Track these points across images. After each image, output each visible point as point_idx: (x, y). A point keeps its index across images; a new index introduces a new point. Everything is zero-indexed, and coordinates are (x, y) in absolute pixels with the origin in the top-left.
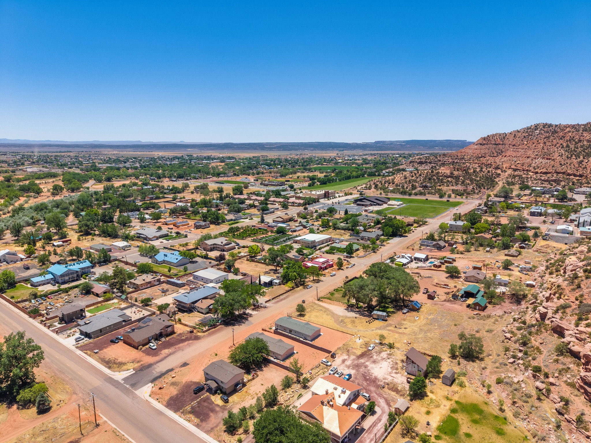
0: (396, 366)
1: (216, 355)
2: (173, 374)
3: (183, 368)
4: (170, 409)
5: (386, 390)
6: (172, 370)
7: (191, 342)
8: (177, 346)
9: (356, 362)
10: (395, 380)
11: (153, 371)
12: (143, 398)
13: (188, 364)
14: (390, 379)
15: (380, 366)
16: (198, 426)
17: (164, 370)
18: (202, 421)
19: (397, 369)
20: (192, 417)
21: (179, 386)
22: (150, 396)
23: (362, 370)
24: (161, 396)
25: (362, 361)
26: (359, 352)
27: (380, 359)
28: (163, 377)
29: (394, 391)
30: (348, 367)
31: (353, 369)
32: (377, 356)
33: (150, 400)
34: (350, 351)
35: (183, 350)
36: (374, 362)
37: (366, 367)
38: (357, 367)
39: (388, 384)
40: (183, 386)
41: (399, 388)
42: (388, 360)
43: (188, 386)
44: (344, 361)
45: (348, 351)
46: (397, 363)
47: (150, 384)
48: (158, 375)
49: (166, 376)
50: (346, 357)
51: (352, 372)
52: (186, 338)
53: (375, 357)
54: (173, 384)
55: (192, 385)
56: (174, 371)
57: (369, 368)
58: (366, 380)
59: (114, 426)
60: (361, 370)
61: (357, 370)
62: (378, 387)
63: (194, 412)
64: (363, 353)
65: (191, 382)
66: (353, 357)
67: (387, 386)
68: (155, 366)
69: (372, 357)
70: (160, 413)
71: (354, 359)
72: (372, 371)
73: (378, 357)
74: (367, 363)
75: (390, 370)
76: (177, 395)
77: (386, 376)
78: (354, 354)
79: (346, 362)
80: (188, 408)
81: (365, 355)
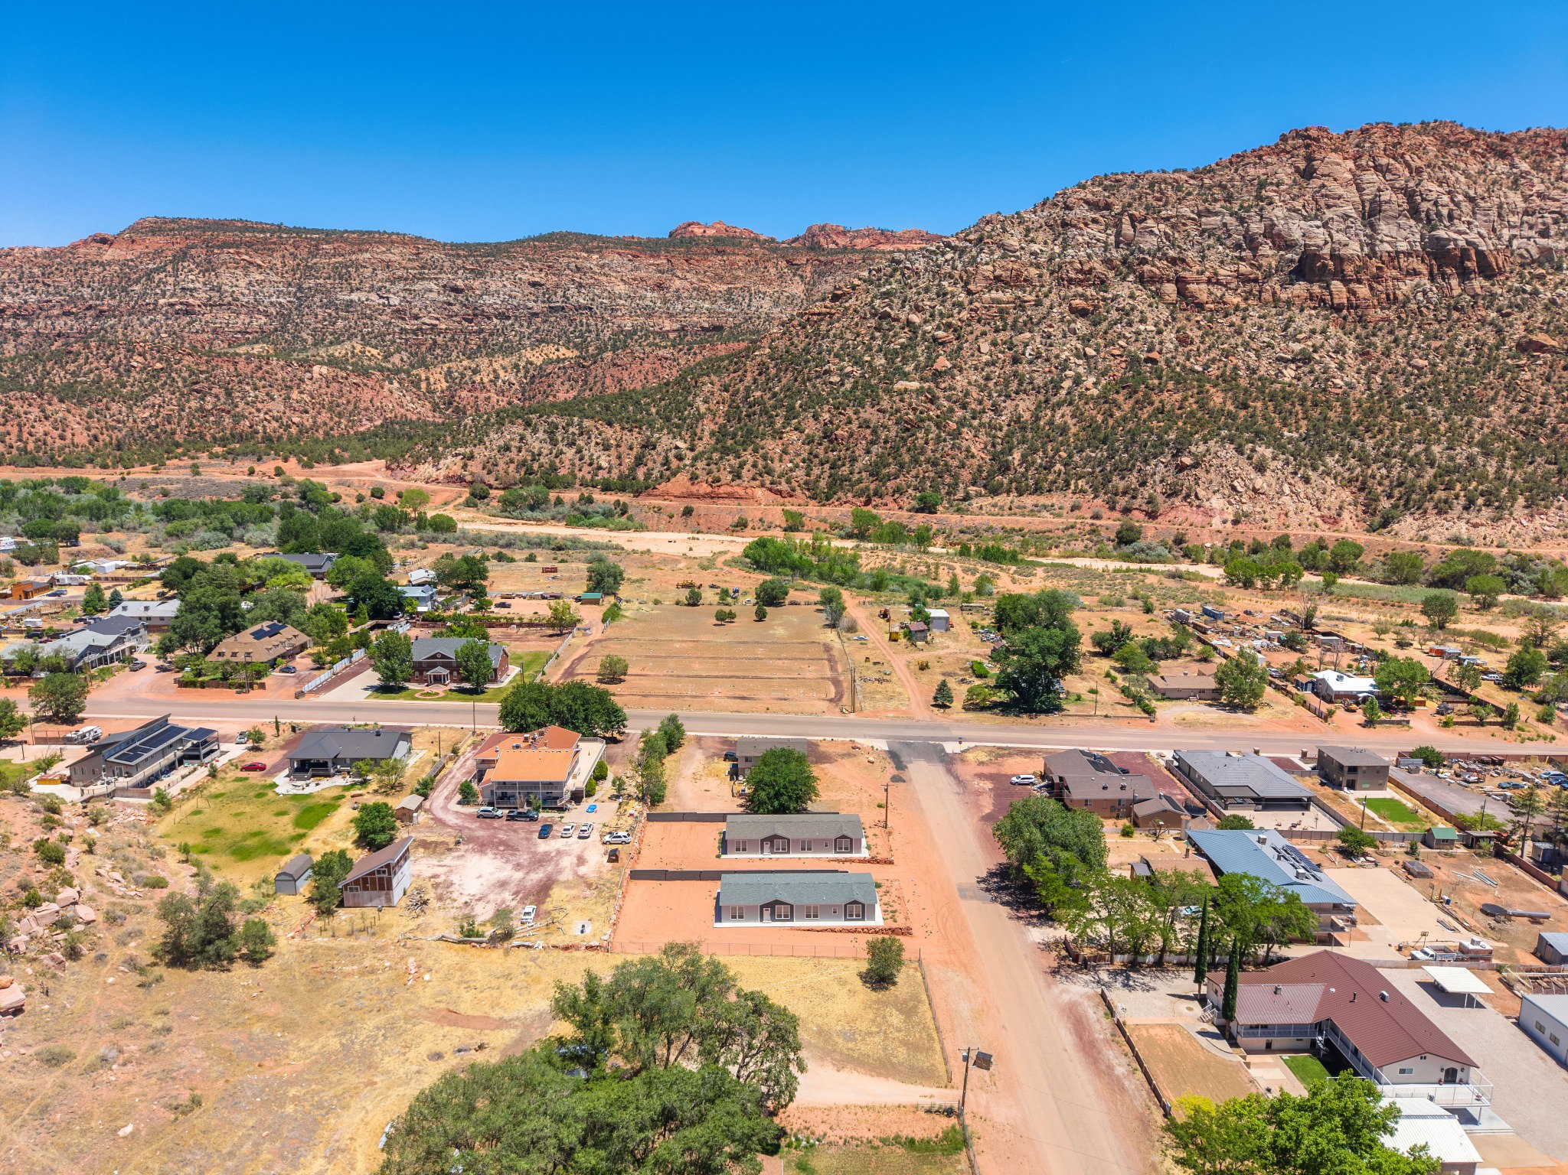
0: (439, 891)
5: (451, 841)
9: (550, 869)
10: (435, 862)
14: (448, 860)
15: (481, 881)
19: (436, 886)
23: (524, 858)
25: (537, 876)
26: (557, 894)
27: (491, 897)
29: (431, 843)
30: (559, 853)
31: (547, 854)
32: (503, 902)
34: (583, 887)
36: (503, 884)
37: (518, 866)
38: (541, 861)
39: (449, 850)
41: (421, 850)
42: (466, 899)
44: (581, 861)
45: (589, 886)
46: (440, 898)
50: (582, 870)
51: (543, 846)
53: (507, 896)
57: (510, 866)
58: (502, 843)
60: (526, 857)
61: (535, 853)
62: (470, 840)
64: (547, 895)
66: (566, 876)
67: (452, 846)
69: (516, 893)
71: (560, 872)
72: (498, 862)
73: (499, 898)
74: (519, 875)
75: (454, 878)
77: (458, 862)
78: (567, 885)
79: (575, 860)
81: (539, 892)
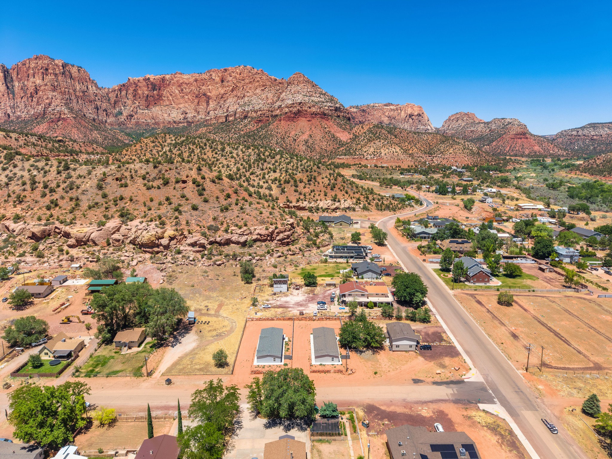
1: (376, 373)
2: (437, 379)
3: (421, 379)
4: (458, 351)
6: (435, 383)
7: (383, 408)
8: (407, 411)
11: (456, 392)
12: (478, 372)
13: (413, 380)
16: (445, 332)
17: (443, 387)
18: (440, 333)
20: (445, 338)
21: (439, 361)
22: (470, 369)
24: (461, 363)
28: (448, 380)
33: (471, 366)
34: (283, 312)
35: (404, 400)
40: (435, 360)
43: (432, 358)
47: (465, 380)
48: (451, 385)
49: (445, 380)
50: (294, 311)
52: (382, 419)
54: (443, 366)
55: (427, 356)
56: (433, 380)
59: (510, 362)
63: (441, 339)
65: (426, 359)
68: (451, 398)
70: (467, 352)
76: (446, 356)
78: (285, 310)
80: (443, 343)
